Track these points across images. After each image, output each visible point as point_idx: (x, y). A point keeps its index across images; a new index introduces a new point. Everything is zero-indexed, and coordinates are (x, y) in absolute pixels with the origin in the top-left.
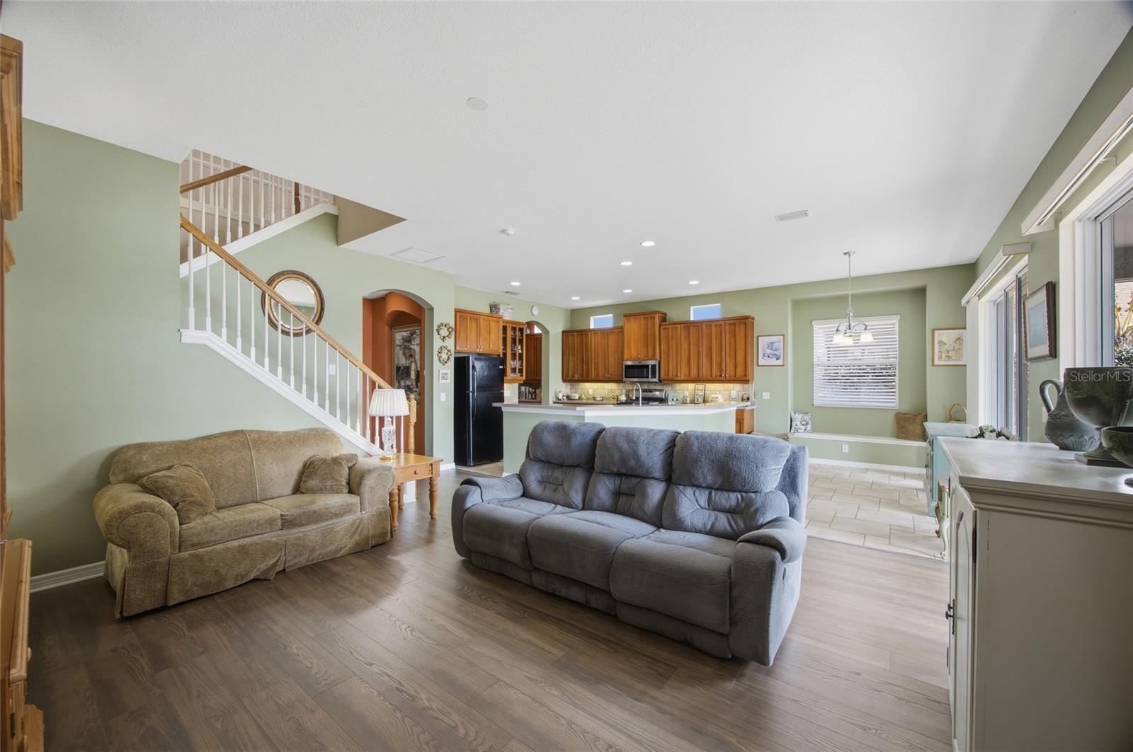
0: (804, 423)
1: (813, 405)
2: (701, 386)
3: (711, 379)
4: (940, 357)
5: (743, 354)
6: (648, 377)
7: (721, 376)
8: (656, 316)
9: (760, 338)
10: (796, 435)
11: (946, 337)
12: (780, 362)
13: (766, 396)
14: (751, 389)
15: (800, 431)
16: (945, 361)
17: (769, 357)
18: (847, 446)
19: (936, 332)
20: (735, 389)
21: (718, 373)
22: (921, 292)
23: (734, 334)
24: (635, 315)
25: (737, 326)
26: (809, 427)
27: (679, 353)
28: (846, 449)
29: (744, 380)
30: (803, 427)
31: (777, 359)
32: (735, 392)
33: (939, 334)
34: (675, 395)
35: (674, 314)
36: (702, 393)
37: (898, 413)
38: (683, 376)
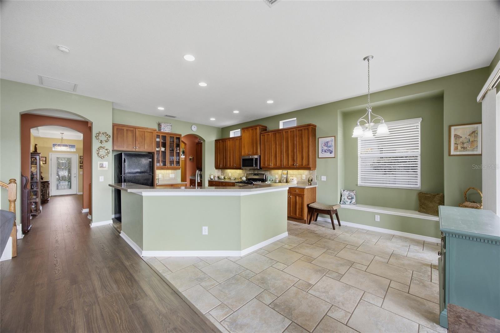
0: (350, 197)
1: (357, 185)
2: (285, 172)
3: (288, 167)
4: (456, 149)
5: (307, 150)
6: (253, 166)
7: (293, 165)
8: (258, 128)
9: (319, 139)
10: (342, 206)
11: (462, 131)
12: (332, 155)
13: (324, 178)
14: (313, 174)
15: (346, 203)
16: (460, 151)
17: (325, 152)
18: (380, 216)
19: (453, 128)
20: (304, 174)
23: (301, 137)
24: (247, 128)
25: (303, 131)
26: (354, 201)
27: (270, 151)
28: (378, 218)
29: (307, 168)
30: (349, 201)
31: (331, 153)
32: (305, 175)
33: (455, 129)
34: (272, 177)
35: (271, 127)
36: (285, 176)
37: (420, 193)
38: (272, 165)
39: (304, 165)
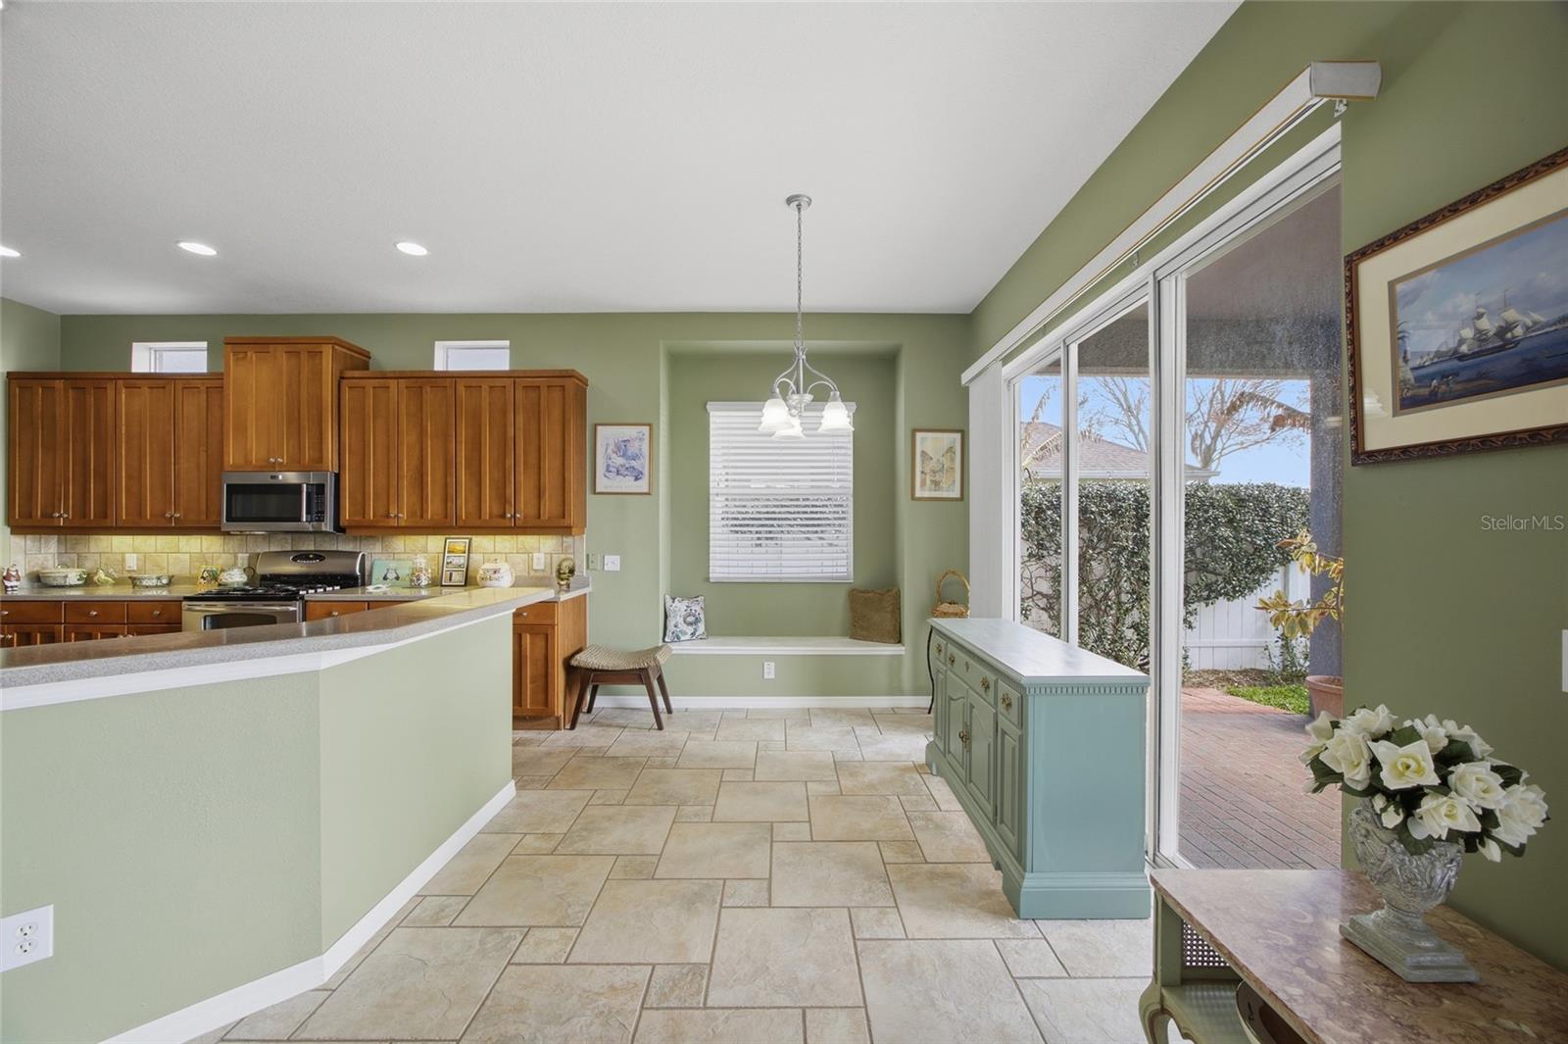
0: (691, 619)
1: (708, 579)
2: (459, 542)
3: (478, 523)
4: (923, 483)
5: (557, 463)
6: (298, 519)
7: (503, 516)
8: (327, 352)
9: (599, 428)
10: (676, 648)
11: (931, 444)
12: (642, 486)
13: (613, 563)
14: (577, 548)
15: (682, 638)
16: (930, 490)
17: (618, 473)
18: (773, 664)
19: (919, 435)
20: (542, 550)
21: (496, 511)
22: (886, 363)
23: (536, 415)
24: (262, 344)
25: (544, 392)
26: (701, 628)
27: (393, 456)
28: (770, 671)
29: (560, 525)
30: (690, 630)
31: (637, 479)
32: (542, 556)
33: (923, 439)
34: (393, 565)
35: (389, 355)
36: (462, 561)
37: (854, 590)
38: (404, 515)
39: (545, 516)
